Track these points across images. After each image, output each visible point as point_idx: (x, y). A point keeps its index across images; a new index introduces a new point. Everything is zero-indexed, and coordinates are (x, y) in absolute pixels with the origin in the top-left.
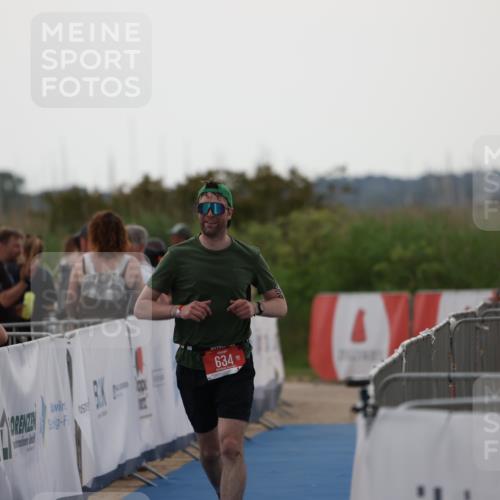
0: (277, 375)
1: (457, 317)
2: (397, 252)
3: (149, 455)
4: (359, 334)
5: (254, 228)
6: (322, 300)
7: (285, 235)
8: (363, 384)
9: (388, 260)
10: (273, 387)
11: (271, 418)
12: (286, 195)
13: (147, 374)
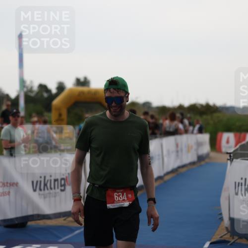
2: (237, 124)
3: (179, 167)
4: (228, 142)
5: (205, 117)
6: (219, 134)
7: (212, 119)
8: (230, 153)
10: (207, 154)
11: (207, 160)
12: (212, 110)
13: (179, 149)
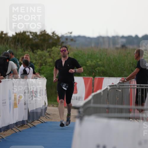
0: (45, 104)
1: (110, 86)
2: (89, 63)
7: (50, 55)
9: (86, 66)
10: (44, 108)
12: (51, 41)
